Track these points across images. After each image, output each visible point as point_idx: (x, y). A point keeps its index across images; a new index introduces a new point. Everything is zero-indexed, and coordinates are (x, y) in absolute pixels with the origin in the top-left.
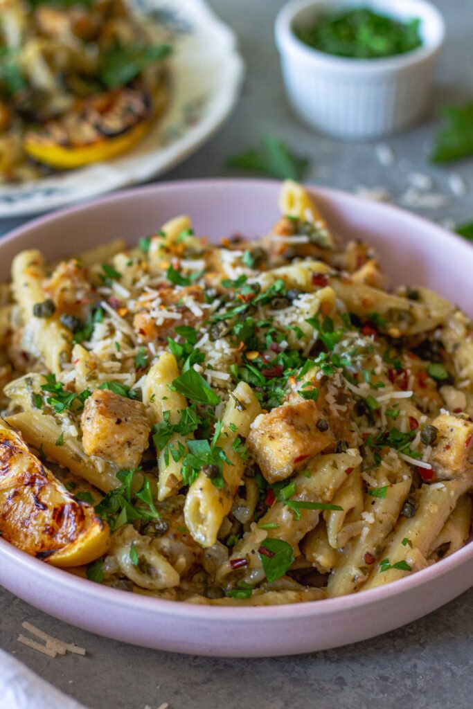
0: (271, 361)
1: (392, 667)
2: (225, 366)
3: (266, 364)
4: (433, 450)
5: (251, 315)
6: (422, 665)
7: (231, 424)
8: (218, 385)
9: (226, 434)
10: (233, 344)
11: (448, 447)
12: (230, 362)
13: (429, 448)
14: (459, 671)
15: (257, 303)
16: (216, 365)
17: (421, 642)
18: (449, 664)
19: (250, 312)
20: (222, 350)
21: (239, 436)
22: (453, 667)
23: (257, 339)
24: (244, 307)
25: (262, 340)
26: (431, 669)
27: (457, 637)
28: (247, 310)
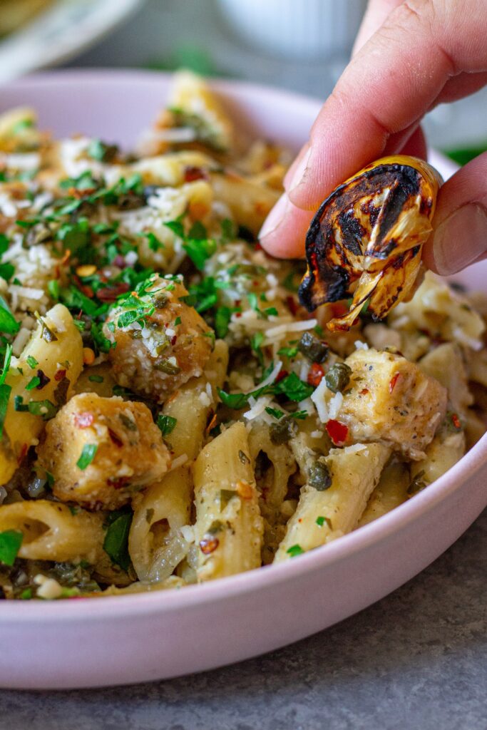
0: (114, 278)
1: (259, 714)
2: (41, 282)
3: (105, 283)
4: (345, 398)
5: (88, 216)
6: (303, 712)
7: (29, 357)
8: (28, 308)
9: (20, 370)
10: (55, 253)
11: (365, 391)
12: (49, 277)
13: (339, 396)
14: (359, 720)
15: (98, 199)
16: (27, 280)
17: (307, 680)
18: (345, 710)
19: (84, 211)
20: (38, 261)
21: (41, 374)
22: (351, 716)
23: (94, 251)
24: (76, 204)
25: (102, 251)
26: (317, 717)
27: (363, 675)
28: (80, 208)
